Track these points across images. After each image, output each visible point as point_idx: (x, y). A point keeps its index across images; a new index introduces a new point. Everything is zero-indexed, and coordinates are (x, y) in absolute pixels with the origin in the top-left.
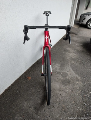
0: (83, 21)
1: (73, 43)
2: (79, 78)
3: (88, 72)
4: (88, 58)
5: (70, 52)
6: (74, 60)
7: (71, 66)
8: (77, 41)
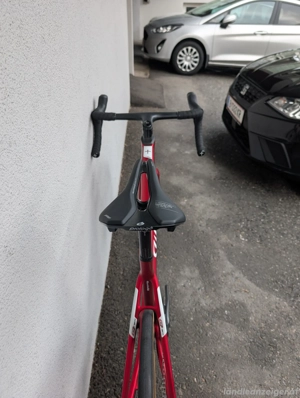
0: (158, 51)
1: (173, 150)
2: (285, 306)
3: (290, 264)
4: (253, 205)
5: (190, 196)
6: (223, 226)
7: (231, 260)
8: (179, 135)
